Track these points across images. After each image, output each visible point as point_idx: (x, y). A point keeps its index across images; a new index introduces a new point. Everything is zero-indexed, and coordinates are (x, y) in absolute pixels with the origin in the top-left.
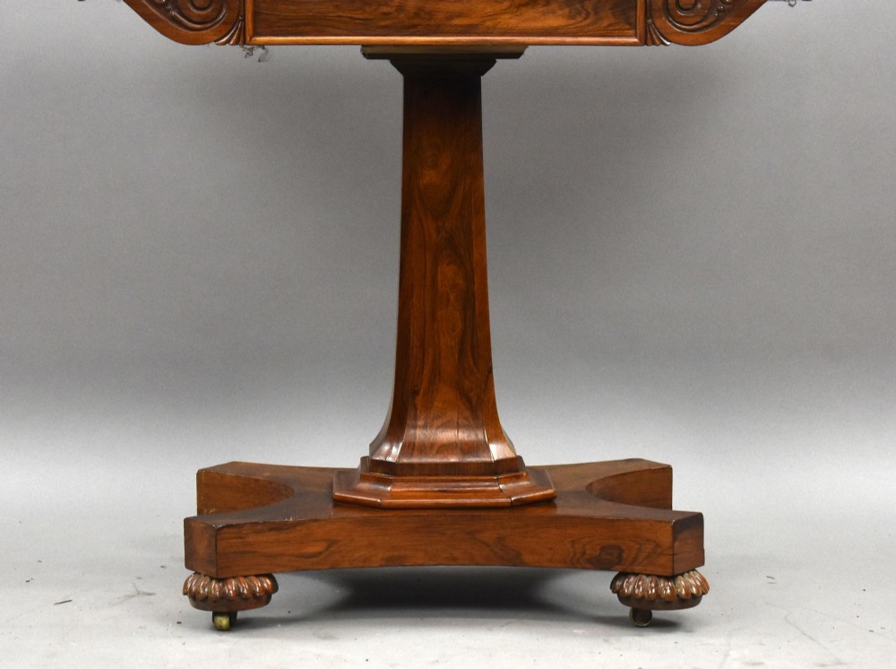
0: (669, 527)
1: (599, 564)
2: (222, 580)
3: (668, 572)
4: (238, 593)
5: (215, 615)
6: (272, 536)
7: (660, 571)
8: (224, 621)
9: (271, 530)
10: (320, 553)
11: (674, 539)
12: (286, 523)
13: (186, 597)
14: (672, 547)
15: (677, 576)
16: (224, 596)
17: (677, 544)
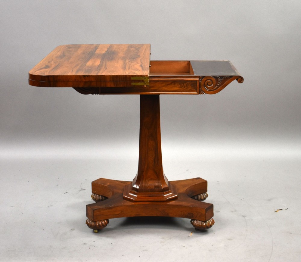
0: (205, 210)
1: (188, 217)
2: (95, 222)
3: (204, 220)
4: (99, 225)
5: (94, 230)
6: (107, 211)
7: (202, 220)
8: (96, 231)
9: (107, 209)
10: (119, 214)
11: (206, 213)
12: (111, 207)
13: (86, 225)
14: (205, 215)
15: (207, 221)
16: (95, 226)
17: (207, 214)
